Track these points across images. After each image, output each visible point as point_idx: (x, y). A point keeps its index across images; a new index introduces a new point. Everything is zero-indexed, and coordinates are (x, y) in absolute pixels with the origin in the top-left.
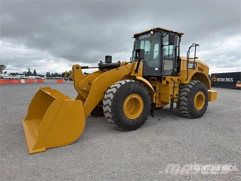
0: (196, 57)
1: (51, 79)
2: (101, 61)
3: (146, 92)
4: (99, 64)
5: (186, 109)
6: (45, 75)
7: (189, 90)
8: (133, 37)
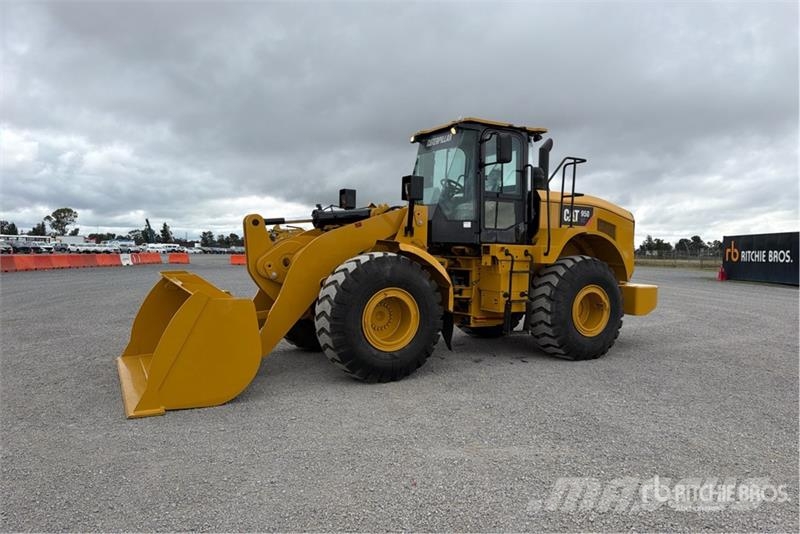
0: (576, 192)
1: (214, 252)
2: (319, 206)
3: (427, 283)
4: (314, 212)
5: (550, 331)
6: (197, 242)
7: (557, 280)
8: (412, 139)
